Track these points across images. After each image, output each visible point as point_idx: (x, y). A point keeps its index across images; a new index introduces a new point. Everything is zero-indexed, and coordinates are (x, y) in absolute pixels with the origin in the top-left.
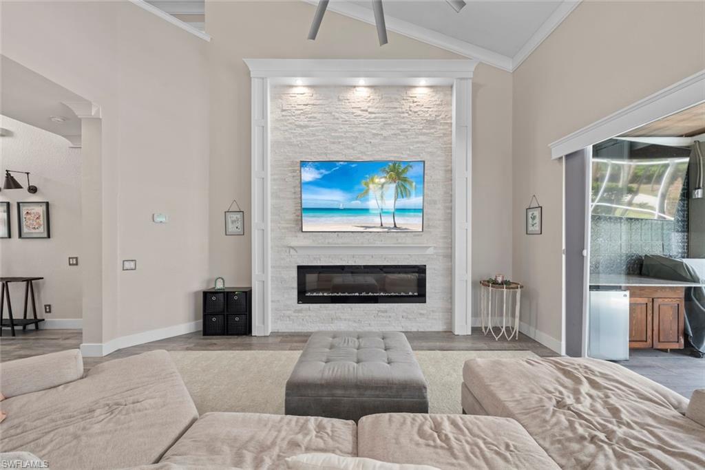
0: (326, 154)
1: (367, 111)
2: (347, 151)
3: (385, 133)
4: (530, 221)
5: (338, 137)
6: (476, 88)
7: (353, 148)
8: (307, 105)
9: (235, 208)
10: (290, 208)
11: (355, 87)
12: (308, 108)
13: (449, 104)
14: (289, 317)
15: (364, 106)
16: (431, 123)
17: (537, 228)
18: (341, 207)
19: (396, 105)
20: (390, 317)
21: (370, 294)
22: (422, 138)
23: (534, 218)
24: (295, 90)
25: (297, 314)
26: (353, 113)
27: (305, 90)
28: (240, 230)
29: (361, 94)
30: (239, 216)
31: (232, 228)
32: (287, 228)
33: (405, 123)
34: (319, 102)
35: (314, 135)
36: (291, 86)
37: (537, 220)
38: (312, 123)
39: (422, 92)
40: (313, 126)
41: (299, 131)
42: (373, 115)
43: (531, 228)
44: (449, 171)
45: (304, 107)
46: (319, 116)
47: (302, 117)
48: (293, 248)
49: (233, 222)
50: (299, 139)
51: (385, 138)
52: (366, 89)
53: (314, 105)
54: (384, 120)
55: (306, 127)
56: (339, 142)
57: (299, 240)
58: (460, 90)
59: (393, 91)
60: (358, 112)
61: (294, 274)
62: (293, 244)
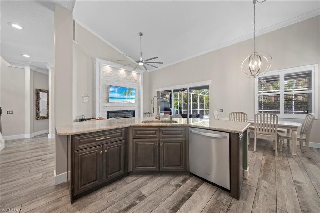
0: (114, 84)
2: (119, 84)
3: (127, 81)
5: (117, 80)
6: (144, 74)
7: (120, 83)
8: (109, 71)
9: (86, 95)
10: (105, 96)
13: (139, 77)
15: (123, 74)
16: (136, 80)
18: (119, 97)
19: (129, 75)
22: (134, 83)
24: (106, 67)
27: (109, 67)
28: (88, 102)
29: (122, 71)
30: (88, 97)
31: (85, 101)
32: (104, 101)
33: (131, 80)
34: (112, 71)
35: (111, 79)
36: (105, 66)
39: (134, 74)
40: (111, 77)
41: (107, 77)
42: (125, 77)
44: (139, 91)
46: (112, 74)
47: (108, 74)
48: (106, 106)
49: (86, 99)
50: (107, 79)
51: (127, 82)
52: (124, 71)
54: (127, 78)
55: (109, 76)
56: (117, 82)
57: (108, 105)
58: (141, 75)
59: (129, 72)
60: (121, 75)
61: (106, 113)
62: (106, 105)
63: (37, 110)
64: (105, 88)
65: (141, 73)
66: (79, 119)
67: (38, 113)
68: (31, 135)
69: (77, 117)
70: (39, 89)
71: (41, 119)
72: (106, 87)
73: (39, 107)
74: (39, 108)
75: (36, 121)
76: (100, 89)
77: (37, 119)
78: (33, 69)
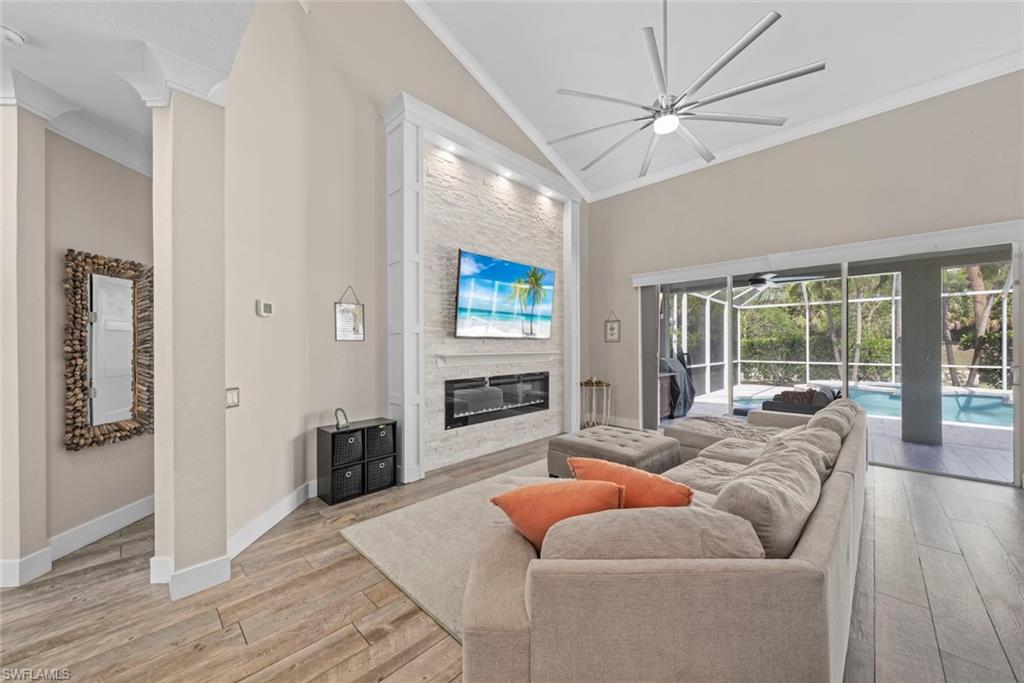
0: (473, 244)
1: (506, 205)
3: (521, 234)
4: (609, 331)
5: (483, 227)
7: (496, 243)
8: (454, 178)
11: (497, 175)
12: (455, 183)
13: (563, 219)
14: (436, 449)
15: (505, 199)
17: (615, 337)
19: (528, 207)
20: (525, 428)
21: (490, 410)
22: (546, 247)
23: (612, 329)
24: (443, 155)
25: (444, 444)
26: (496, 204)
27: (452, 158)
28: (359, 335)
29: (502, 186)
30: (358, 310)
32: (433, 332)
33: (533, 228)
34: (466, 179)
35: (461, 218)
36: (439, 148)
37: (616, 331)
38: (460, 203)
39: (545, 201)
40: (460, 207)
41: (446, 208)
42: (513, 213)
43: (609, 337)
45: (452, 180)
46: (466, 196)
47: (450, 192)
49: (347, 320)
50: (446, 218)
51: (520, 239)
52: (508, 182)
53: (460, 180)
54: (520, 220)
55: (453, 205)
56: (484, 234)
57: (450, 348)
58: (573, 207)
59: (527, 191)
60: (501, 205)
61: (441, 392)
62: (440, 353)
63: (69, 389)
64: (436, 261)
65: (574, 201)
66: (320, 431)
67: (79, 404)
68: (23, 568)
69: (307, 419)
70: (87, 256)
71: (99, 443)
72: (441, 258)
73: (83, 370)
74: (83, 378)
75: (64, 461)
76: (421, 266)
77: (72, 447)
78: (44, 109)
